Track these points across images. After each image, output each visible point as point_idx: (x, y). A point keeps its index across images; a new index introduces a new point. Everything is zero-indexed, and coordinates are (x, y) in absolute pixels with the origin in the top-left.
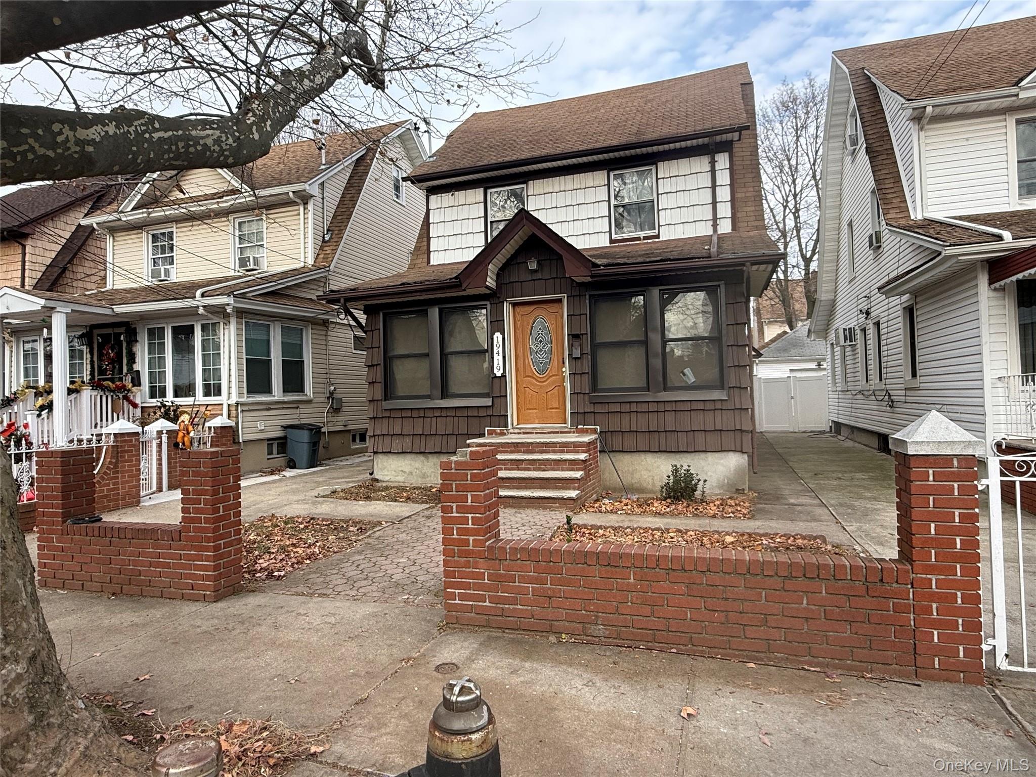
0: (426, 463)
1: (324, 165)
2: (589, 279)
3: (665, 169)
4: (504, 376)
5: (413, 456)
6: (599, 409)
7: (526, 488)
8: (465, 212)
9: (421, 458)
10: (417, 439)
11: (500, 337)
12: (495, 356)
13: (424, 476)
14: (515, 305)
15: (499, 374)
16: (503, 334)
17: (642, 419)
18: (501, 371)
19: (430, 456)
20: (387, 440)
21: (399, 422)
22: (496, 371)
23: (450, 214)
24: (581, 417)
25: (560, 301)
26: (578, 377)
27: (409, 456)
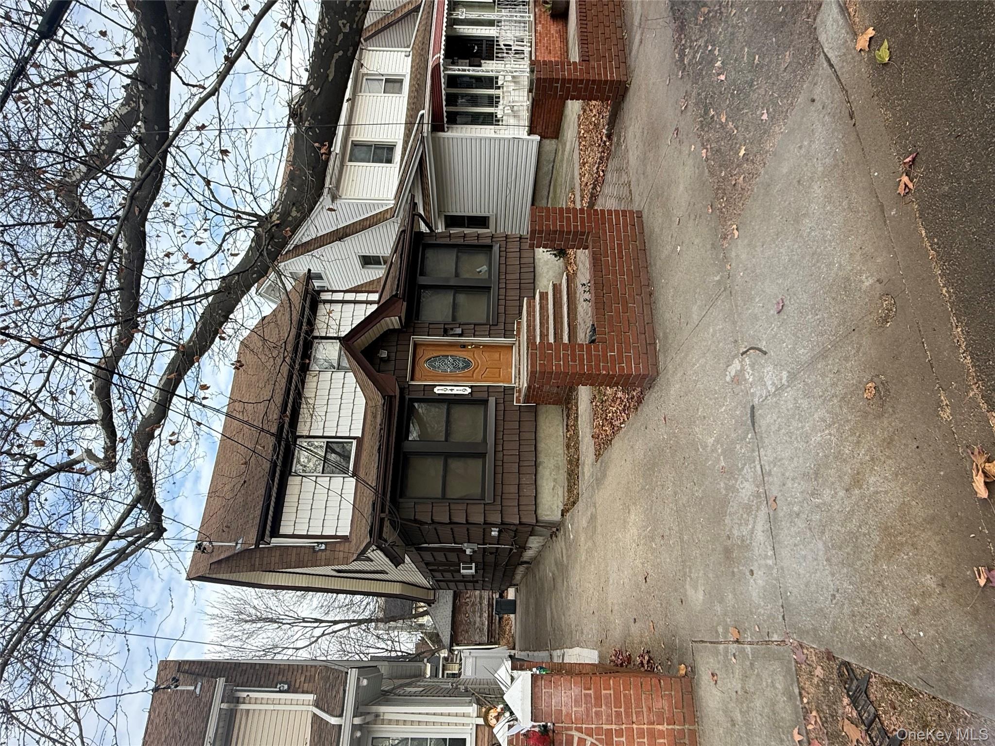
0: (545, 465)
2: (405, 303)
4: (471, 387)
5: (539, 476)
6: (502, 319)
8: (307, 496)
9: (540, 469)
10: (523, 470)
11: (438, 388)
12: (454, 392)
13: (558, 468)
14: (412, 379)
15: (469, 390)
16: (435, 386)
17: (510, 293)
18: (467, 388)
19: (538, 461)
20: (523, 501)
21: (507, 489)
22: (466, 393)
23: (304, 515)
27: (539, 482)
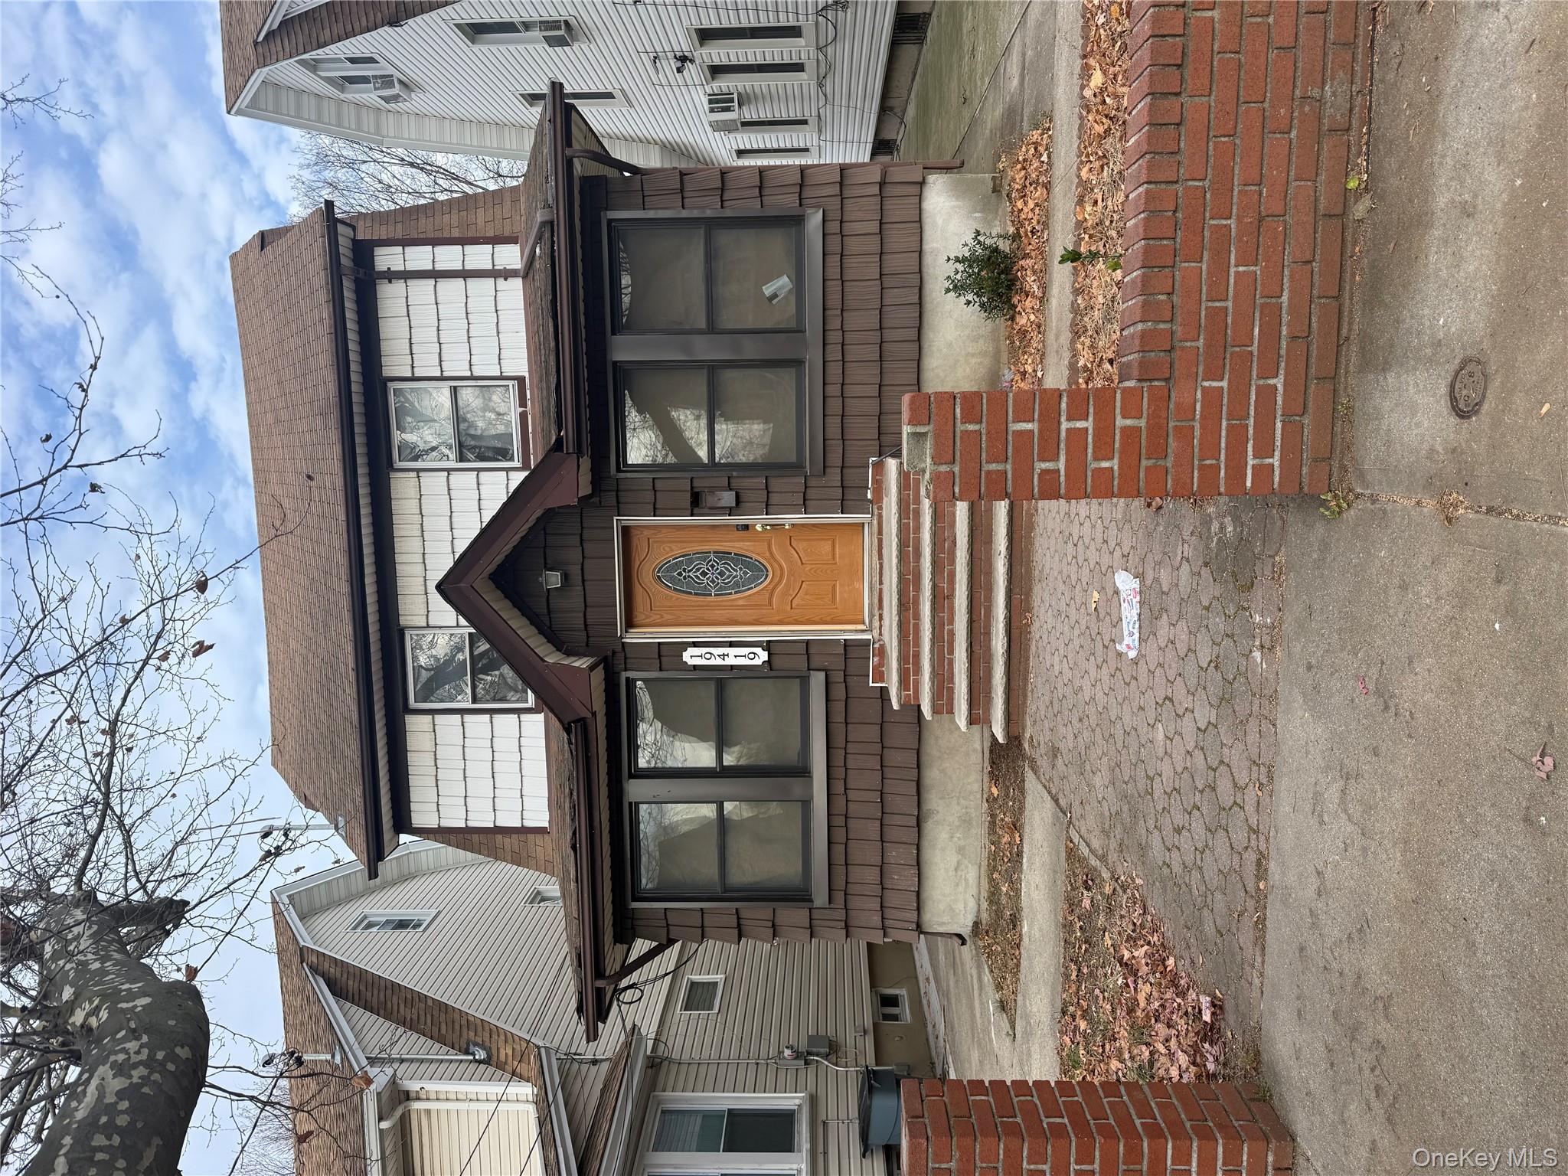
0: (938, 817)
1: (333, 1056)
2: (586, 463)
3: (394, 364)
4: (768, 646)
5: (925, 844)
6: (835, 458)
7: (990, 573)
8: (449, 753)
9: (929, 826)
10: (891, 834)
11: (691, 651)
12: (730, 661)
13: (966, 822)
14: (630, 624)
15: (763, 656)
16: (684, 646)
17: (856, 373)
18: (758, 650)
19: (925, 807)
20: (892, 899)
21: (856, 873)
22: (758, 662)
23: (452, 786)
24: (851, 495)
25: (626, 531)
26: (775, 499)
27: (927, 854)
